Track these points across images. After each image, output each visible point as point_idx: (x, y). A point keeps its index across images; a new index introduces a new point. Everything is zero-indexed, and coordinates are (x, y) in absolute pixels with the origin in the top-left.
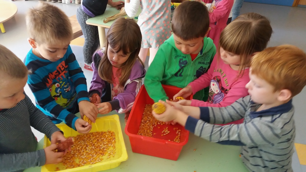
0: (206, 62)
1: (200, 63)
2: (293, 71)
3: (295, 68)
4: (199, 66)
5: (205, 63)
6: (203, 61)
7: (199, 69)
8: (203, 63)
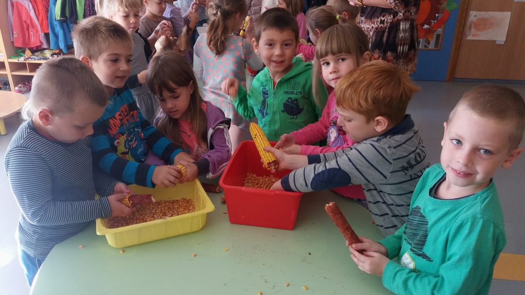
0: (295, 91)
1: (287, 93)
2: (380, 92)
3: (382, 87)
4: (287, 97)
5: (295, 93)
6: (291, 90)
7: (287, 101)
8: (292, 93)
